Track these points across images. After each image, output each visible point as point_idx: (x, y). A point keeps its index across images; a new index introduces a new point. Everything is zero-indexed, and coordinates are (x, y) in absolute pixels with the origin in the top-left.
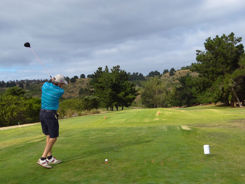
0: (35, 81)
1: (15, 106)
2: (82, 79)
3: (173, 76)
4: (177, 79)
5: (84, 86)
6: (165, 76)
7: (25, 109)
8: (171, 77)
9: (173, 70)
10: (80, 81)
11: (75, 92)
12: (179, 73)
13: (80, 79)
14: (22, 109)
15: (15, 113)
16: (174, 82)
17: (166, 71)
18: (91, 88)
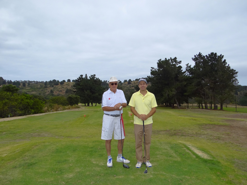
0: (34, 82)
1: (7, 101)
2: (69, 83)
5: (69, 88)
6: (125, 84)
7: (16, 103)
8: (129, 85)
9: (130, 80)
10: (67, 84)
11: (63, 91)
12: (134, 83)
13: (67, 83)
14: (13, 104)
15: (6, 107)
16: (131, 88)
18: (74, 89)
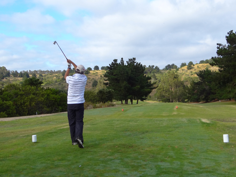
1: (33, 96)
3: (191, 70)
4: (196, 73)
5: (98, 78)
7: (43, 99)
8: (189, 71)
9: (191, 63)
10: (94, 73)
11: (88, 84)
12: (198, 67)
13: (94, 71)
14: (40, 99)
15: (34, 103)
16: (192, 76)
17: (183, 65)
